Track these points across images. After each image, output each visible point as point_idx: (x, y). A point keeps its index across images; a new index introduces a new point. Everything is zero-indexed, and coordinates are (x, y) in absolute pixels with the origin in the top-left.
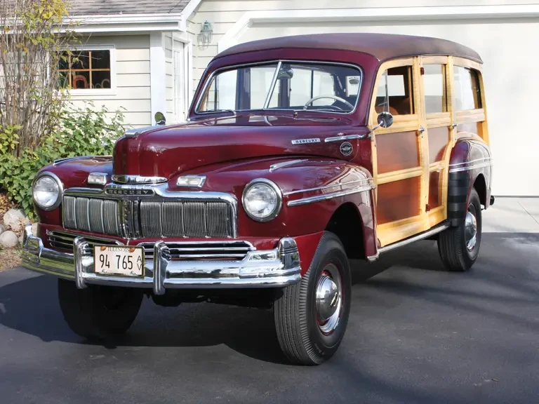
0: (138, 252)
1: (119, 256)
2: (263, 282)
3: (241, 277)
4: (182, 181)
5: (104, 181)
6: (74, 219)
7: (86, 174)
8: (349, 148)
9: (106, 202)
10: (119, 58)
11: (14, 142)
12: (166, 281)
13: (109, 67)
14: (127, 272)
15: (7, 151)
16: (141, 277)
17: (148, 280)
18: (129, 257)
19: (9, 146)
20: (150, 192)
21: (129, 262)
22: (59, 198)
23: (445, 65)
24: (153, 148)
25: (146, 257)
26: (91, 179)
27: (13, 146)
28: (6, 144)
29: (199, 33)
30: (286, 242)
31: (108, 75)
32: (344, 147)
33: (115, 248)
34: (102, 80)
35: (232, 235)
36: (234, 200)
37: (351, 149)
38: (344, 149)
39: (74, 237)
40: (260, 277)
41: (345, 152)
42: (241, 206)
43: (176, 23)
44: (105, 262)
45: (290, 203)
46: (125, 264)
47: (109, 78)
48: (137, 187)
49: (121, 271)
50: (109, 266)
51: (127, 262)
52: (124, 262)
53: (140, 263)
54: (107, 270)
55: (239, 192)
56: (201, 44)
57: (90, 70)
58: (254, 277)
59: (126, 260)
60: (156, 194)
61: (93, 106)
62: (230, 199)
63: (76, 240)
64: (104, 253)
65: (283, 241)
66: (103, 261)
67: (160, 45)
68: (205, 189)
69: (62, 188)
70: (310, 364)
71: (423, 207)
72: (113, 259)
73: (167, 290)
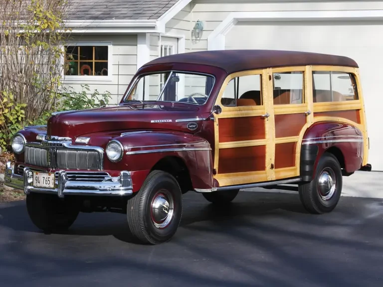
0: (52, 176)
1: (44, 178)
2: (109, 193)
3: (100, 190)
4: (78, 140)
5: (44, 139)
6: (29, 159)
7: (36, 135)
8: (195, 126)
9: (42, 150)
10: (114, 52)
11: (21, 116)
12: (65, 191)
13: (107, 59)
14: (47, 186)
15: (16, 122)
16: (54, 189)
17: (56, 190)
18: (48, 178)
19: (17, 119)
20: (61, 145)
22: (24, 147)
23: (304, 72)
24: (67, 122)
25: (56, 178)
26: (38, 138)
27: (20, 119)
28: (16, 116)
29: (193, 29)
30: (124, 173)
31: (106, 65)
32: (190, 125)
33: (42, 173)
34: (102, 69)
35: (100, 169)
36: (102, 151)
37: (196, 127)
38: (190, 126)
39: (24, 167)
40: (109, 190)
41: (191, 128)
42: (105, 154)
43: (153, 28)
44: (38, 181)
45: (127, 153)
46: (46, 182)
47: (107, 68)
48: (58, 142)
49: (45, 185)
51: (48, 180)
53: (53, 181)
54: (39, 185)
55: (105, 147)
56: (194, 38)
57: (94, 61)
58: (106, 190)
59: (47, 180)
60: (64, 146)
61: (88, 89)
62: (101, 150)
63: (25, 169)
64: (37, 176)
65: (122, 173)
67: (145, 44)
68: (89, 144)
69: (26, 142)
70: (148, 244)
71: (268, 166)
72: (41, 179)
73: (65, 195)
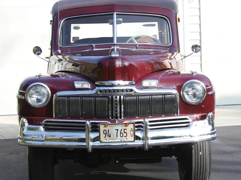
0: (131, 126)
1: (118, 130)
18: (124, 129)
21: (124, 132)
25: (136, 129)
26: (77, 86)
33: (114, 125)
35: (177, 114)
36: (177, 93)
44: (108, 135)
45: (210, 93)
46: (121, 134)
49: (119, 139)
50: (110, 136)
52: (121, 133)
60: (135, 91)
64: (107, 129)
66: (106, 134)
72: (113, 132)
